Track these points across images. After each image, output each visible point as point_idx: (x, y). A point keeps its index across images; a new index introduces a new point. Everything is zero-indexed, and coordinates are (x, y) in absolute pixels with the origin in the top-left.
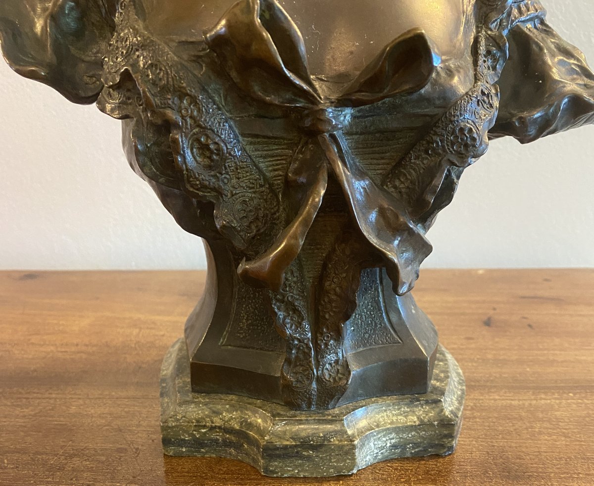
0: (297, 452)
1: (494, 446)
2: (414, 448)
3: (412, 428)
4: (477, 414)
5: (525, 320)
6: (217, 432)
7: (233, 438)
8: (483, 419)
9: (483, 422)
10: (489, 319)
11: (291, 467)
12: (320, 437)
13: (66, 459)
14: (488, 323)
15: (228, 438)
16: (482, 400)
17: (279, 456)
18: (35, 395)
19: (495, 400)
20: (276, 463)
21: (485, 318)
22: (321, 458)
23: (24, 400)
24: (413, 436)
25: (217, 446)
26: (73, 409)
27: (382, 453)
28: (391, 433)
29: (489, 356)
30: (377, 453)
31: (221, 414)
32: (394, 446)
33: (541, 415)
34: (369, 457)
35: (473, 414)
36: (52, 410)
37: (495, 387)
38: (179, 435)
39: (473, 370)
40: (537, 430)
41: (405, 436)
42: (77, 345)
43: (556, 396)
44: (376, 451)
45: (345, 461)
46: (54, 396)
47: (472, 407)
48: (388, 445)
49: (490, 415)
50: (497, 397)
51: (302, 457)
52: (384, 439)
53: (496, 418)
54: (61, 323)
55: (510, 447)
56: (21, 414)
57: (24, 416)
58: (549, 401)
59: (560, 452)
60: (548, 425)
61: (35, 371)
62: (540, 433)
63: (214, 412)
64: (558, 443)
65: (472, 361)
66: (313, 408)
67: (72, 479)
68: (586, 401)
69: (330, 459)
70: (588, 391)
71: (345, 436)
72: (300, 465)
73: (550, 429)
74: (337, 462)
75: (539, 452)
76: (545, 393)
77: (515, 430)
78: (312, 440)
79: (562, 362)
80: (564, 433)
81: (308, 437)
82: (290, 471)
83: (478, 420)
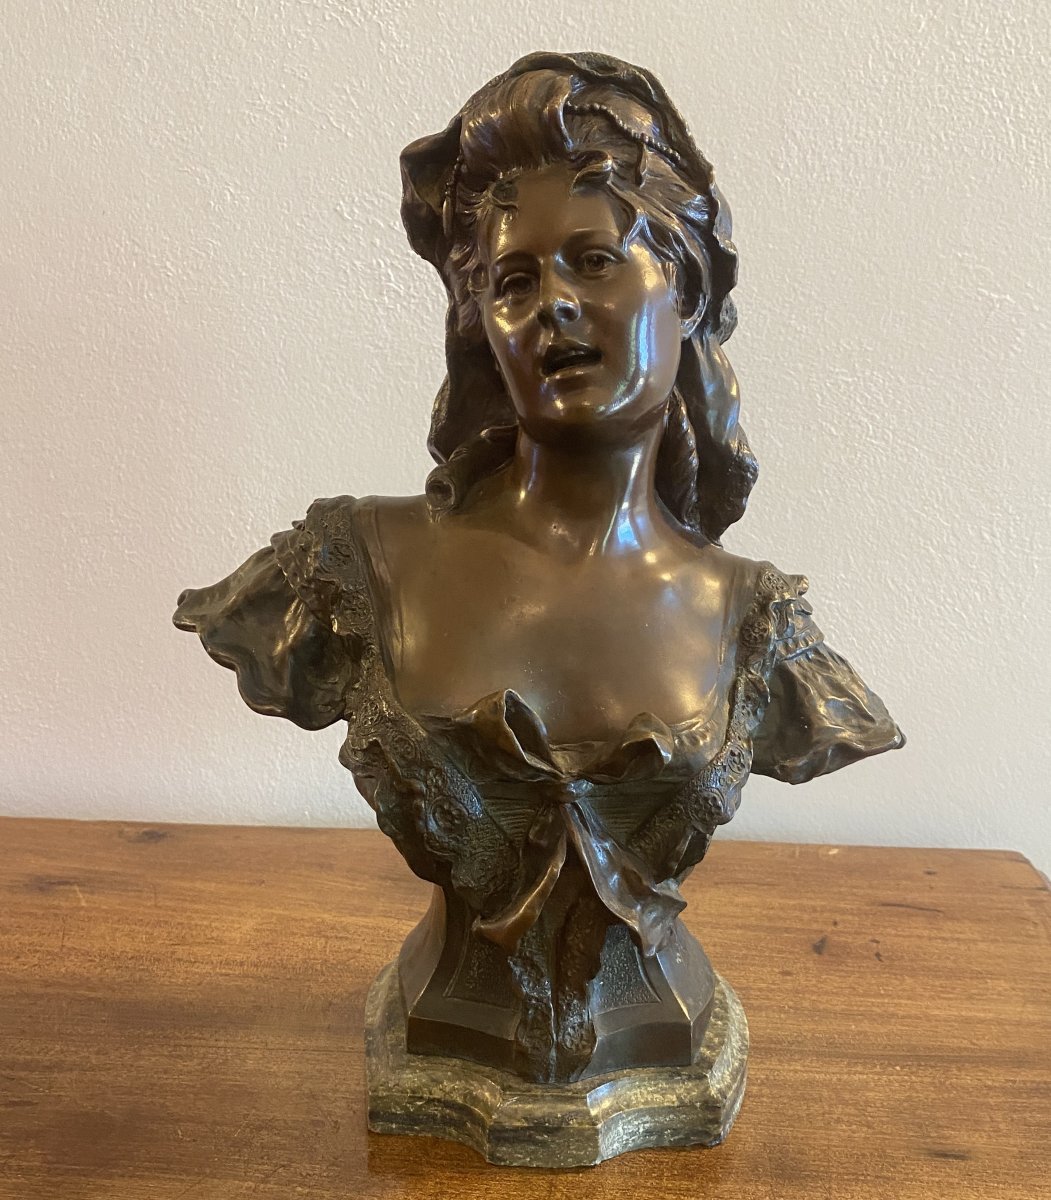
0: (530, 1136)
1: (774, 1136)
2: (672, 1135)
3: (671, 1110)
4: (766, 1091)
5: (875, 944)
6: (435, 1106)
7: (454, 1115)
8: (774, 1098)
9: (771, 1103)
10: (823, 941)
11: (521, 1154)
12: (557, 1117)
13: (251, 1132)
14: (819, 948)
15: (448, 1114)
16: (778, 1071)
17: (506, 1140)
18: (198, 1041)
19: (796, 1071)
20: (504, 1149)
21: (816, 938)
22: (558, 1144)
23: (185, 1049)
24: (671, 1120)
25: (435, 1123)
26: (250, 1064)
27: (633, 1140)
28: (644, 1116)
29: (806, 1004)
30: (627, 1140)
31: (442, 1083)
32: (648, 1132)
33: (847, 1096)
34: (616, 1145)
35: (761, 1090)
36: (224, 1063)
37: (801, 1052)
38: (390, 1108)
39: (779, 1025)
40: (835, 1117)
41: (661, 1119)
42: (242, 964)
43: (878, 1069)
44: (625, 1137)
45: (585, 1149)
46: (222, 1043)
47: (762, 1081)
48: (641, 1130)
49: (783, 1094)
50: (799, 1068)
51: (535, 1143)
52: (636, 1123)
53: (789, 1097)
54: (213, 925)
55: (795, 1138)
56: (185, 1069)
57: (189, 1072)
58: (865, 1077)
59: (854, 1147)
60: (853, 1111)
61: (190, 1003)
62: (838, 1121)
63: (433, 1080)
64: (856, 1135)
65: (781, 1010)
66: (552, 1081)
67: (262, 1158)
68: (913, 1078)
69: (569, 1146)
70: (923, 1064)
71: (587, 1118)
72: (533, 1152)
73: (853, 1115)
74: (577, 1149)
75: (828, 1146)
76: (864, 1064)
77: (808, 1115)
78: (549, 1122)
79: (903, 1017)
80: (868, 1122)
81: (544, 1117)
82: (520, 1158)
83: (765, 1099)
